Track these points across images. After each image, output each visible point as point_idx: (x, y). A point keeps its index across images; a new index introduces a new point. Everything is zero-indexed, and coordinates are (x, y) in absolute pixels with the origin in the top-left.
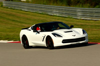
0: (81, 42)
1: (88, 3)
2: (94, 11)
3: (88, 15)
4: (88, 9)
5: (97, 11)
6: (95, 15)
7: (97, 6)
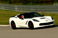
0: (51, 25)
1: (21, 2)
2: (25, 7)
3: (21, 9)
4: (21, 6)
5: (26, 7)
6: (25, 9)
7: (27, 4)
